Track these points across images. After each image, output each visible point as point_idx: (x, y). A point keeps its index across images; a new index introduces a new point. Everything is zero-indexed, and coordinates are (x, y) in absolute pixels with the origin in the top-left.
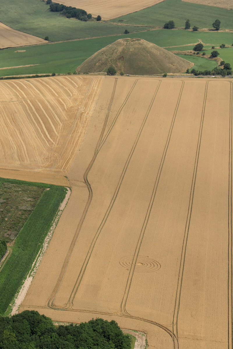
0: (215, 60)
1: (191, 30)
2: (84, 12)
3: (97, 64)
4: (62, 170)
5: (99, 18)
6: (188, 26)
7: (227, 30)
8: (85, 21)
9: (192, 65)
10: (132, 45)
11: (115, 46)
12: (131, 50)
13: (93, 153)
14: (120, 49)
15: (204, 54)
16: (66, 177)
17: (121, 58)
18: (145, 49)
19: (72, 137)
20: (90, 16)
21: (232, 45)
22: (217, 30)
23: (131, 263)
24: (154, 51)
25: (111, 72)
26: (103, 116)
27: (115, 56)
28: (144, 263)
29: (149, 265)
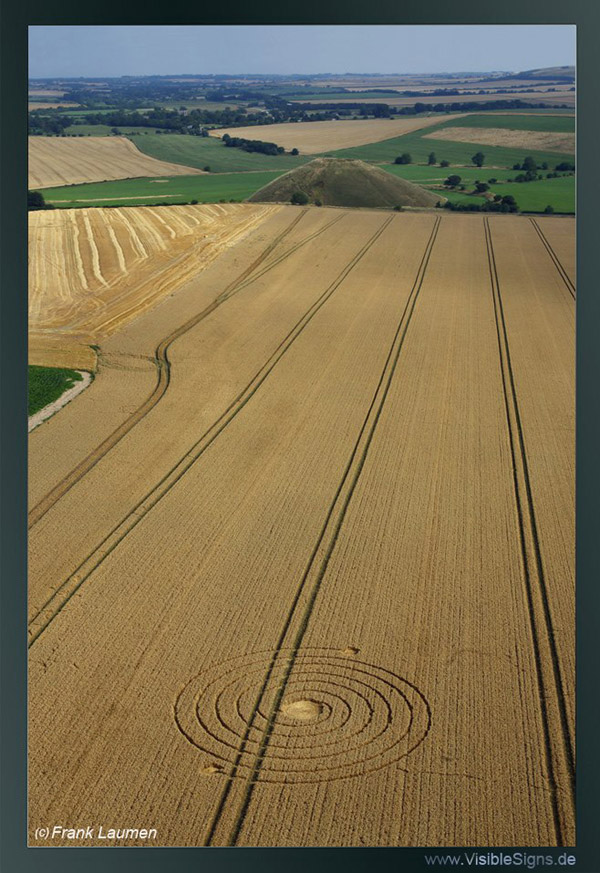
0: (484, 196)
1: (437, 165)
2: (273, 146)
3: (277, 192)
4: (92, 333)
5: (295, 152)
6: (432, 161)
7: (495, 167)
8: (275, 155)
9: (445, 200)
10: (338, 166)
11: (310, 168)
12: (337, 173)
13: (211, 301)
14: (318, 171)
15: (463, 189)
16: (96, 348)
17: (320, 183)
18: (362, 173)
19: (163, 275)
20: (281, 150)
21: (509, 181)
22: (479, 166)
23: (251, 708)
24: (377, 176)
25: (298, 200)
26: (261, 247)
27: (308, 181)
28: (328, 699)
29: (360, 710)
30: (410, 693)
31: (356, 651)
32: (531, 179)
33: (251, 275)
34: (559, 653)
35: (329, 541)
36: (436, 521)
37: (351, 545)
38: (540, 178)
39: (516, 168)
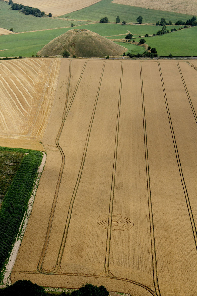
0: (143, 46)
1: (121, 23)
2: (38, 11)
3: (54, 49)
4: (36, 136)
5: (50, 15)
6: (118, 21)
7: (147, 24)
8: (40, 17)
9: (126, 50)
10: (80, 34)
11: (67, 35)
12: (80, 38)
13: (61, 121)
14: (71, 37)
15: (134, 42)
16: (41, 143)
17: (73, 44)
18: (90, 37)
19: (42, 108)
20: (43, 14)
21: (154, 35)
22: (140, 23)
23: (108, 222)
24: (98, 39)
25: (66, 55)
26: (65, 90)
27: (68, 43)
28: (118, 221)
29: (123, 223)
30: (130, 221)
31: (121, 215)
32: (164, 33)
33: (67, 108)
34: (153, 216)
35: (112, 197)
36: (132, 193)
37: (117, 197)
38: (168, 32)
39: (157, 24)
